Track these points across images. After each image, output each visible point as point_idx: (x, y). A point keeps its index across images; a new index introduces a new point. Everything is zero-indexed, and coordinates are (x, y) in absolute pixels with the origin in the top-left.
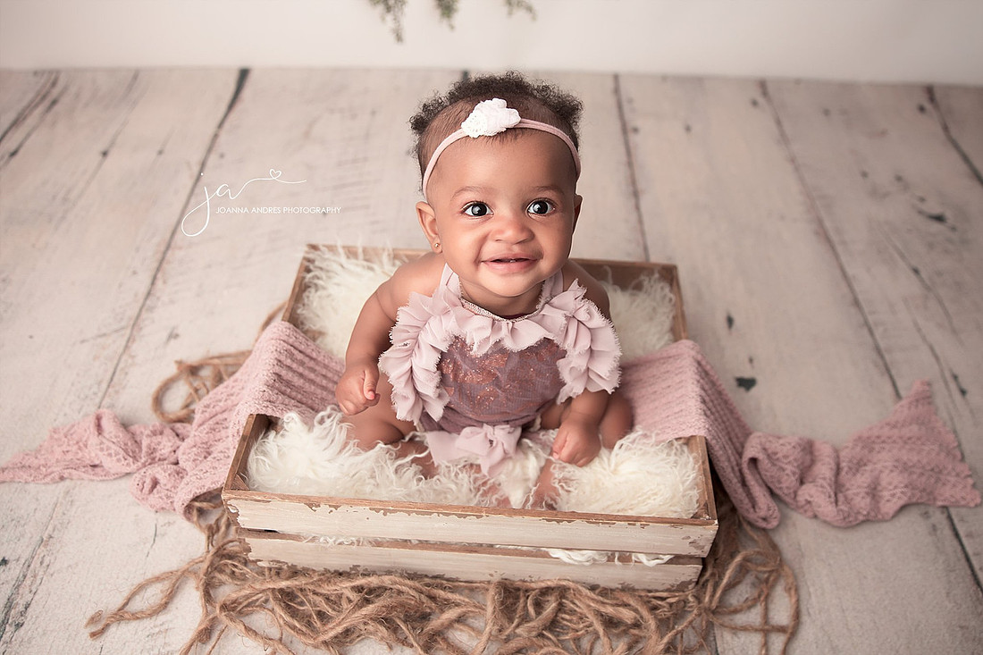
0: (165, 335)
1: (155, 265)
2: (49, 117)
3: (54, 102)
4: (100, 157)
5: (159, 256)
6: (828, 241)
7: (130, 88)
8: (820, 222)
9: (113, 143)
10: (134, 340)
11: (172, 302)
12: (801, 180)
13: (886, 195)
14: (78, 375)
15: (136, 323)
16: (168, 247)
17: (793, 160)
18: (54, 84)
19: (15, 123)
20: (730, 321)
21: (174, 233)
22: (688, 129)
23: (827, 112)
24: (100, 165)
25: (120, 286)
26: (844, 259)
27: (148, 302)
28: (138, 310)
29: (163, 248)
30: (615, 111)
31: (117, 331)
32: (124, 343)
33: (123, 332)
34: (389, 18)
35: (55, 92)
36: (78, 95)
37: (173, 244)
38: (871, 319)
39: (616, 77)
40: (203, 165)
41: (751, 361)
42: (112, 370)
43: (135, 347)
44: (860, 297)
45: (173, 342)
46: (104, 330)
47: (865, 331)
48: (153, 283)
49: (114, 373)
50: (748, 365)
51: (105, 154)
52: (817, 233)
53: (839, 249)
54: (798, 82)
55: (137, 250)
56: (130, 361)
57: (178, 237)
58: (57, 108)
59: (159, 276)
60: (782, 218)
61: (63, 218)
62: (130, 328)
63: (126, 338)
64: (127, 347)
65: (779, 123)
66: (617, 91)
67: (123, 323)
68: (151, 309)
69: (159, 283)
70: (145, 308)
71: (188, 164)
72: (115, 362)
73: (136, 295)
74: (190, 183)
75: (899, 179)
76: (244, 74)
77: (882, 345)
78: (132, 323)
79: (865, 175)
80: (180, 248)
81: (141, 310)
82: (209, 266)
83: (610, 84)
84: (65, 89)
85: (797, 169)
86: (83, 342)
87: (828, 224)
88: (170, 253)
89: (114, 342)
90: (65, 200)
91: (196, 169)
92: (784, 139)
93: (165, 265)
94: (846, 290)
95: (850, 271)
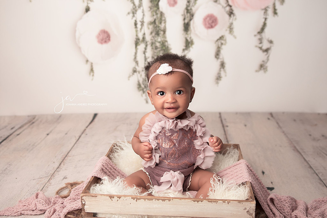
0: (62, 178)
1: (61, 161)
2: (31, 126)
3: (33, 123)
4: (46, 135)
5: (63, 159)
6: (298, 151)
7: (58, 119)
8: (295, 147)
9: (51, 132)
10: (51, 179)
11: (66, 170)
12: (287, 137)
13: (318, 140)
14: (31, 188)
15: (53, 175)
16: (66, 156)
17: (283, 132)
18: (34, 119)
19: (20, 128)
20: (263, 173)
21: (68, 153)
22: (245, 125)
23: (295, 120)
24: (46, 137)
25: (49, 166)
26: (304, 156)
27: (58, 170)
28: (54, 172)
29: (64, 157)
30: (220, 122)
31: (46, 177)
32: (48, 180)
33: (48, 177)
34: (144, 95)
35: (34, 121)
36: (41, 121)
37: (68, 155)
38: (317, 172)
39: (220, 113)
40: (80, 137)
41: (272, 183)
42: (43, 187)
43: (51, 181)
44: (312, 166)
45: (65, 179)
46: (41, 177)
47: (315, 175)
48: (60, 165)
49: (44, 187)
50: (271, 184)
51: (48, 134)
52: (294, 150)
53: (303, 154)
54: (283, 113)
55: (56, 157)
56: (49, 184)
57: (69, 154)
58: (34, 124)
59: (62, 163)
60: (281, 146)
61: (32, 149)
62: (51, 176)
63: (49, 179)
64: (49, 181)
65: (278, 123)
66: (220, 117)
67: (48, 175)
68: (58, 171)
69: (62, 165)
70: (56, 171)
71: (75, 137)
72: (44, 185)
73: (54, 168)
74: (75, 141)
75: (323, 136)
76: (95, 115)
77: (322, 178)
78: (51, 175)
79: (310, 135)
80: (70, 157)
81: (55, 172)
82: (79, 161)
83: (218, 115)
84: (37, 120)
85: (285, 134)
86: (34, 180)
87: (297, 147)
88: (66, 158)
89: (44, 180)
90: (33, 145)
91: (77, 138)
92: (280, 127)
93: (64, 161)
94: (306, 164)
95: (307, 159)
